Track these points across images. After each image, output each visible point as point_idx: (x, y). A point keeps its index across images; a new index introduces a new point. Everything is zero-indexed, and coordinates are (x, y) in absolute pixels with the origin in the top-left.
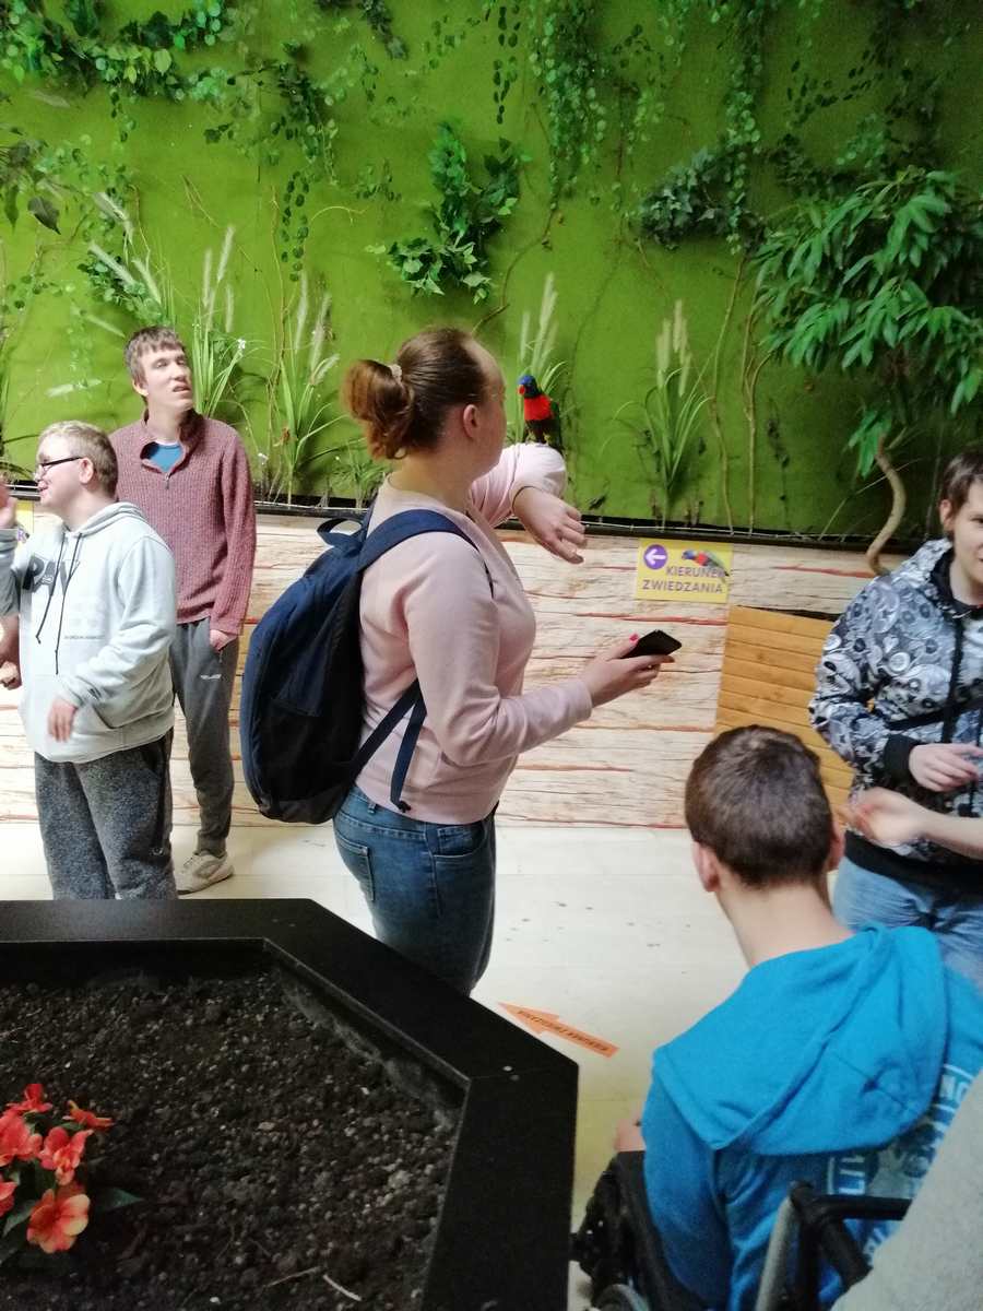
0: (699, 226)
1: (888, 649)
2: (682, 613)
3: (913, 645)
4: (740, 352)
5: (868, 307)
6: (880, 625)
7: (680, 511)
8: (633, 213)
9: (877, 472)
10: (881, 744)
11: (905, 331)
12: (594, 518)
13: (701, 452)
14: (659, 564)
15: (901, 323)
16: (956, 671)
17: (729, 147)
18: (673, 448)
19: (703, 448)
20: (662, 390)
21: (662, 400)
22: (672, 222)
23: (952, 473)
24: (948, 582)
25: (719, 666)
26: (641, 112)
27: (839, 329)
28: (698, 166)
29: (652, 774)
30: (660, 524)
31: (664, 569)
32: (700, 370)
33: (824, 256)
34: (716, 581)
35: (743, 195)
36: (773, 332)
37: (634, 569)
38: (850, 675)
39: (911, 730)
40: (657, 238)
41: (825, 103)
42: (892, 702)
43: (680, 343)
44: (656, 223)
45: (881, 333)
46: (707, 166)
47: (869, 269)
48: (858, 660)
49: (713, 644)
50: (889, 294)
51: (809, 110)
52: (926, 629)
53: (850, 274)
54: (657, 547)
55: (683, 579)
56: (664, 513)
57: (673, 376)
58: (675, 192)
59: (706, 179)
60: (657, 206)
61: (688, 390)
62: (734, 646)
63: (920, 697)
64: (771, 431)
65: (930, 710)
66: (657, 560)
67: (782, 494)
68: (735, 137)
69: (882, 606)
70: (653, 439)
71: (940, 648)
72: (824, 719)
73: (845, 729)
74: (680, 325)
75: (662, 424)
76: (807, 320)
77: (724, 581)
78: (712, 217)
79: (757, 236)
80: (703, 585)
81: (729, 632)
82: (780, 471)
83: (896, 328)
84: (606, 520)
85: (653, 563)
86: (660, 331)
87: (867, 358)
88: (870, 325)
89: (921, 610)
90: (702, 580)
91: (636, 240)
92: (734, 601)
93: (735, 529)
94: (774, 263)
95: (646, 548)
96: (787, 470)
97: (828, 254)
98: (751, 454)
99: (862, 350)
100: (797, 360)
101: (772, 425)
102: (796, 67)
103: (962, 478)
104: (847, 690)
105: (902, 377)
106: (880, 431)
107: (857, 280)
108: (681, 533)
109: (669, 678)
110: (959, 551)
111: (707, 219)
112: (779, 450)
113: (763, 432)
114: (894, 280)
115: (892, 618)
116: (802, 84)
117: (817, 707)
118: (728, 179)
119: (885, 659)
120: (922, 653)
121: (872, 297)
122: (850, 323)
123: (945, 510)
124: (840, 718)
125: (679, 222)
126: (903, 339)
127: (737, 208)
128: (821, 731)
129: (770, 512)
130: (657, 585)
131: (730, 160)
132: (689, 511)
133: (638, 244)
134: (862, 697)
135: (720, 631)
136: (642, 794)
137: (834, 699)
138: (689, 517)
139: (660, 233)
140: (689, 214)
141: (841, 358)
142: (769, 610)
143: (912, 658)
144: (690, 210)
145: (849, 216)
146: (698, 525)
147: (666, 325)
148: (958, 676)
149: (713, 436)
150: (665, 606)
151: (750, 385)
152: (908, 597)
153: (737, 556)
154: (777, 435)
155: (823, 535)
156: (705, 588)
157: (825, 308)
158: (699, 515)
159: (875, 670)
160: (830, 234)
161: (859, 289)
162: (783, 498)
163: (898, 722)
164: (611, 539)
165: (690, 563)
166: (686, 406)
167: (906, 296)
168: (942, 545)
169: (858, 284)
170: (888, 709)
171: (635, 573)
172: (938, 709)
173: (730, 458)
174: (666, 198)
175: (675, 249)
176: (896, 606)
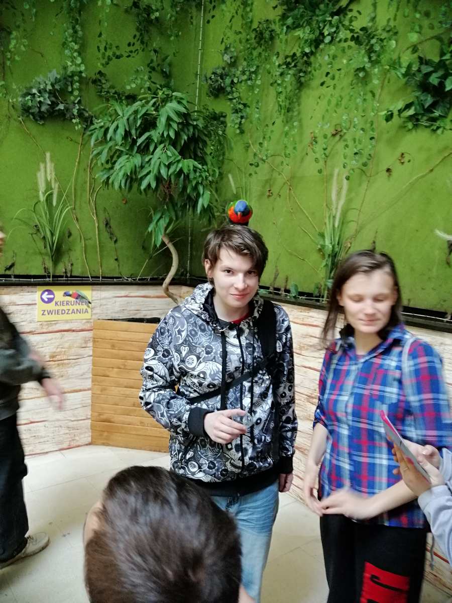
0: (56, 113)
1: (184, 354)
2: (67, 327)
3: (198, 350)
4: (86, 183)
5: (151, 159)
6: (177, 339)
7: (60, 270)
8: (15, 100)
9: (163, 244)
10: (186, 416)
11: (171, 171)
12: (9, 276)
13: (69, 236)
14: (50, 300)
15: (168, 167)
16: (224, 364)
17: (69, 73)
18: (52, 235)
19: (70, 235)
20: (43, 202)
21: (44, 208)
22: (40, 108)
23: (208, 243)
24: (214, 309)
25: (91, 353)
26: (13, 42)
27: (138, 170)
28: (53, 80)
29: (58, 420)
30: (49, 277)
31: (53, 303)
32: (65, 192)
33: (126, 130)
34: (85, 307)
35: (79, 98)
36: (102, 171)
37: (36, 304)
38: (162, 374)
39: (202, 402)
40: (31, 117)
41: (118, 57)
42: (189, 386)
43: (51, 176)
44: (30, 108)
45: (159, 172)
46: (57, 81)
47: (149, 139)
48: (167, 363)
49: (86, 342)
50: (161, 152)
51: (109, 59)
52: (204, 339)
53: (140, 141)
54: (47, 291)
55: (66, 308)
56: (51, 271)
57: (49, 195)
58: (40, 92)
59: (57, 87)
60: (29, 97)
61: (58, 203)
62: (98, 341)
63: (206, 383)
64: (107, 224)
65: (213, 389)
66: (48, 298)
67: (116, 258)
68: (71, 66)
69: (177, 327)
70: (41, 230)
71: (214, 351)
72: (150, 403)
73: (163, 409)
74: (50, 166)
75: (45, 221)
76: (120, 164)
77: (88, 307)
78: (63, 108)
79: (89, 122)
80: (77, 310)
81: (94, 334)
82: (114, 245)
83: (167, 169)
84: (16, 276)
85: (46, 300)
86: (39, 170)
87: (154, 185)
88: (153, 167)
89: (200, 328)
90: (76, 307)
91: (19, 117)
92: (94, 317)
93: (92, 277)
94: (99, 134)
95: (40, 292)
96: (116, 245)
97: (128, 129)
98: (97, 237)
99: (150, 180)
100: (116, 186)
101: (107, 221)
102: (100, 35)
103: (215, 246)
104: (161, 382)
105: (171, 195)
106: (163, 223)
107: (144, 145)
108: (62, 282)
109: (63, 364)
110: (218, 289)
111: (60, 109)
112: (112, 234)
113: (103, 226)
114: (162, 146)
115: (184, 334)
116: (104, 45)
117: (145, 396)
118: (70, 89)
119: (183, 361)
120: (204, 355)
121: (152, 154)
122: (142, 167)
123: (207, 266)
124: (159, 402)
125: (44, 108)
126: (171, 175)
127: (77, 105)
128: (149, 410)
129: (110, 267)
130: (50, 312)
131: (70, 79)
132: (66, 269)
133: (20, 119)
134: (171, 385)
135: (89, 334)
136: (53, 433)
137: (154, 389)
138: (66, 272)
139: (33, 114)
140: (49, 105)
141: (140, 185)
142: (114, 320)
143: (198, 358)
144: (50, 103)
145: (136, 112)
146: (71, 276)
147: (42, 166)
148: (226, 366)
149: (75, 228)
150: (55, 324)
151: (93, 201)
152: (192, 320)
153: (94, 293)
154: (110, 227)
155: (139, 278)
156: (78, 311)
157: (128, 158)
158: (71, 271)
159: (177, 368)
160: (128, 119)
161: (144, 150)
162: (116, 260)
163: (194, 398)
164: (19, 288)
165: (69, 298)
166: (58, 212)
167: (169, 153)
168: (208, 286)
169: (145, 146)
170: (187, 391)
171: (37, 306)
172: (217, 388)
173: (85, 240)
174: (34, 94)
175: (43, 124)
176: (186, 327)
